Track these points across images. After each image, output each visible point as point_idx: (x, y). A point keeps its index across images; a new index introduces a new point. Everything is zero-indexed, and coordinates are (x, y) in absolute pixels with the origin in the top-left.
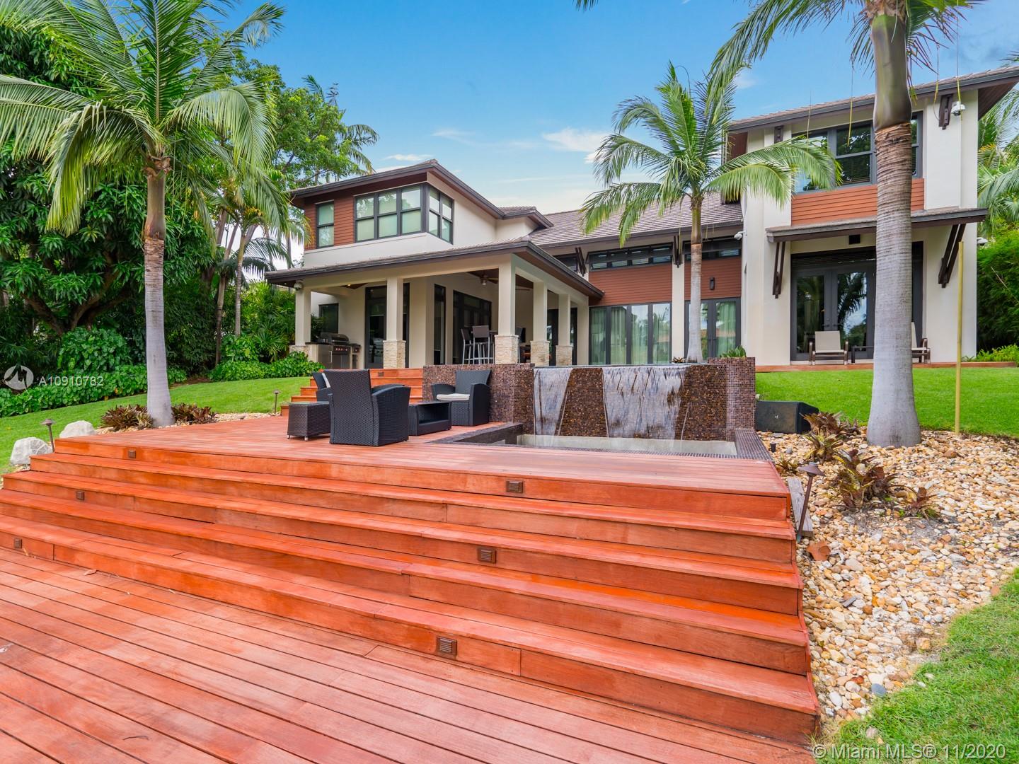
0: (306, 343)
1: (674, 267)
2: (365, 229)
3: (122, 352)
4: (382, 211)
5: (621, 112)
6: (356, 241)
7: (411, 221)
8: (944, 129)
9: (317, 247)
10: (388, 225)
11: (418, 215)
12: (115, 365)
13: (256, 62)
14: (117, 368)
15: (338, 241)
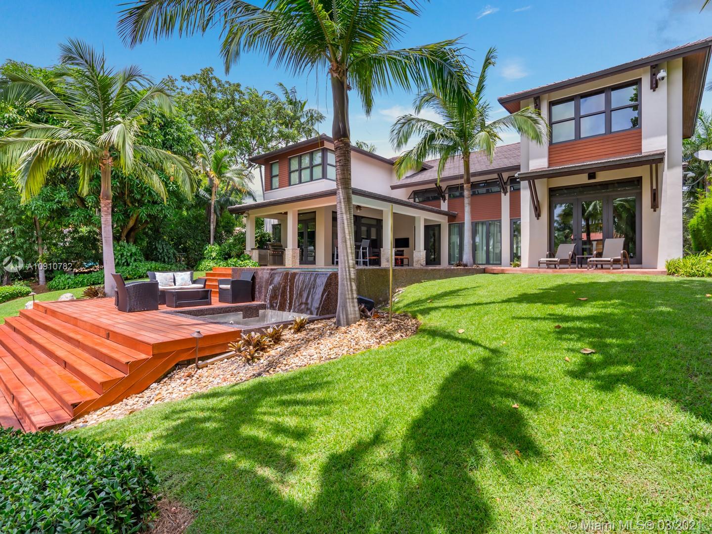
0: (252, 249)
1: (503, 194)
2: (295, 177)
3: (136, 254)
4: (303, 166)
5: (419, 99)
6: (290, 185)
7: (318, 171)
8: (654, 91)
9: (271, 189)
10: (306, 174)
11: (320, 168)
12: (130, 262)
13: (227, 82)
14: (131, 264)
15: (281, 186)
